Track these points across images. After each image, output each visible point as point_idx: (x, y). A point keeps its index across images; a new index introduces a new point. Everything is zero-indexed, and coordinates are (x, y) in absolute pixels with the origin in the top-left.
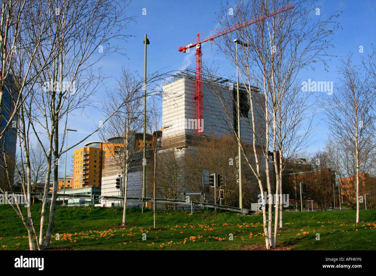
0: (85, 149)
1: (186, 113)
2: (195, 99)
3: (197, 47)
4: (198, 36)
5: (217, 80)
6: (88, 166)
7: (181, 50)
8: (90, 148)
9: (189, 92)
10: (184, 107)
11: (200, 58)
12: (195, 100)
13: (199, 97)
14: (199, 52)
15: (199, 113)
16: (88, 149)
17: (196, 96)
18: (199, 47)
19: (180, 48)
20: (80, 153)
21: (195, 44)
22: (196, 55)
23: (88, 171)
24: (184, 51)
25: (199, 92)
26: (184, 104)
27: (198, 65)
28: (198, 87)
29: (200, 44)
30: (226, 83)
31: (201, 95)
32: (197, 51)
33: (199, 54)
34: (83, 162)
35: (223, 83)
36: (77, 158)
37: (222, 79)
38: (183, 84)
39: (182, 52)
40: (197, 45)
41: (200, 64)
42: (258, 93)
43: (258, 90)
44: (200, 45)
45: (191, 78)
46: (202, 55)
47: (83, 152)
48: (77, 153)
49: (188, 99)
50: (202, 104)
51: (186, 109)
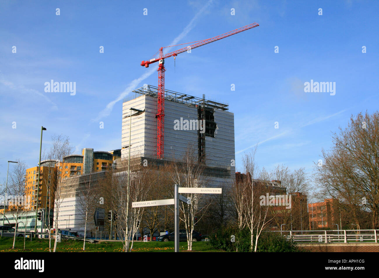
0: (38, 168)
1: (145, 132)
2: (157, 117)
3: (160, 62)
4: (162, 50)
5: (182, 97)
6: (41, 187)
7: (143, 65)
8: (44, 167)
9: (149, 110)
10: (144, 126)
11: (163, 74)
12: (156, 119)
13: (160, 116)
14: (162, 67)
15: (160, 132)
16: (42, 169)
17: (157, 115)
18: (162, 63)
19: (142, 62)
20: (33, 172)
21: (158, 58)
22: (158, 71)
23: (41, 192)
24: (146, 65)
25: (160, 110)
26: (144, 123)
27: (160, 82)
28: (160, 105)
29: (163, 59)
30: (191, 100)
31: (162, 113)
32: (160, 66)
33: (162, 70)
34: (35, 182)
35: (188, 100)
36: (29, 178)
37: (187, 96)
38: (144, 101)
39: (145, 66)
40: (160, 61)
41: (163, 80)
42: (226, 111)
43: (226, 108)
44: (163, 61)
45: (153, 95)
46: (165, 71)
47: (36, 172)
48: (30, 172)
49: (149, 118)
50: (163, 123)
51: (146, 128)
